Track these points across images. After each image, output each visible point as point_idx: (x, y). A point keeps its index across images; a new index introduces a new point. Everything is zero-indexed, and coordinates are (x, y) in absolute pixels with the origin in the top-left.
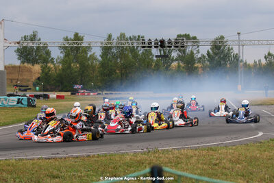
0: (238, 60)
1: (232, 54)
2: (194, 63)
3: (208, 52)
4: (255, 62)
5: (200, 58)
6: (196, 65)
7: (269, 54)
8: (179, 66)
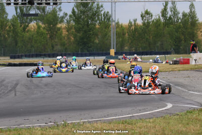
0: (109, 19)
1: (102, 13)
2: (57, 24)
3: (73, 10)
4: (130, 23)
5: (63, 18)
6: (59, 26)
7: (147, 13)
8: (39, 27)
